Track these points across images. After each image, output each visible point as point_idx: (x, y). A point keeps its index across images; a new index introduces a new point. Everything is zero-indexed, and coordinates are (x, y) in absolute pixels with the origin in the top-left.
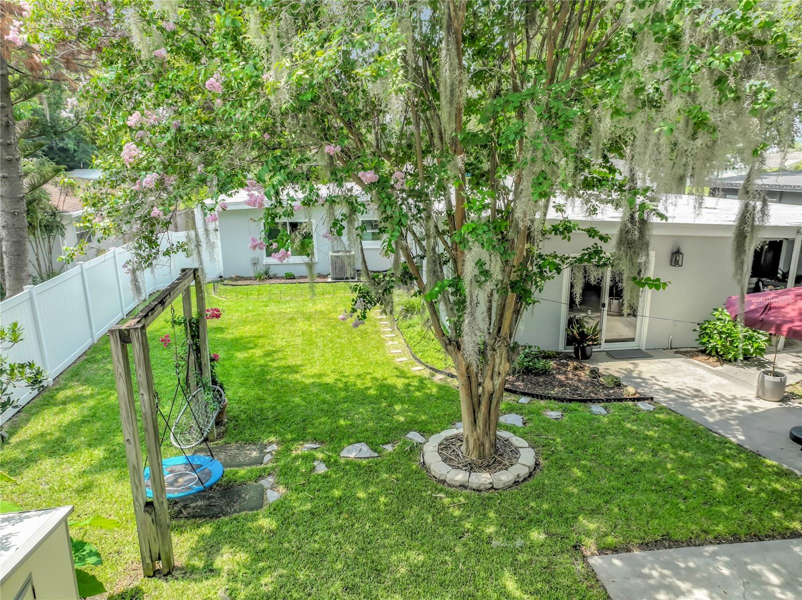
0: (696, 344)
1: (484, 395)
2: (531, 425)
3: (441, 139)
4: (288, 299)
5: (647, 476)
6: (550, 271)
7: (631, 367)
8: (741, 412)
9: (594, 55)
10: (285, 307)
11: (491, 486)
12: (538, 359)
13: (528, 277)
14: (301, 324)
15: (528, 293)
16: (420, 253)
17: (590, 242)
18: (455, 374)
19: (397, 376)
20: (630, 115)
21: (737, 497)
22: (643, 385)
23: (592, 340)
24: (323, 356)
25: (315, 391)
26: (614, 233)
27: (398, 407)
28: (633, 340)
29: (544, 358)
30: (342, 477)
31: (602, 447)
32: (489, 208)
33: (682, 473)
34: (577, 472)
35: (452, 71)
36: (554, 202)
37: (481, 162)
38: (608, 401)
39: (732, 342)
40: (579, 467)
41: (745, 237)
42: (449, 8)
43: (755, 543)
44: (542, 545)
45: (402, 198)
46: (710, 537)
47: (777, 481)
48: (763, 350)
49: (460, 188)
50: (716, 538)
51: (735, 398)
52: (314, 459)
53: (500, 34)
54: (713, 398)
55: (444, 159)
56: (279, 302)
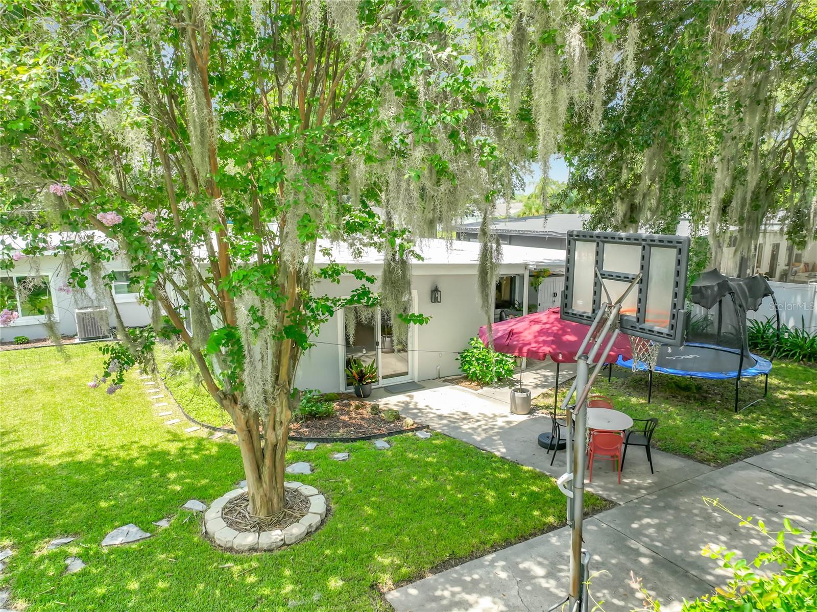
0: (459, 372)
1: (267, 447)
2: (319, 470)
3: (195, 181)
4: (20, 367)
5: (431, 501)
6: (323, 314)
7: (408, 399)
8: (501, 428)
9: (344, 106)
10: (17, 377)
11: (282, 543)
12: (321, 403)
13: (303, 321)
14: (40, 395)
15: (304, 338)
16: (183, 303)
17: (358, 284)
18: (235, 429)
19: (169, 441)
20: (382, 162)
21: (505, 504)
22: (420, 414)
23: (370, 378)
24: (72, 430)
25: (65, 473)
26: (379, 274)
27: (172, 475)
28: (407, 373)
29: (326, 401)
30: (106, 570)
31: (389, 479)
32: (255, 252)
33: (460, 492)
34: (368, 510)
35: (200, 110)
36: (320, 246)
37: (243, 207)
38: (390, 434)
39: (487, 367)
40: (368, 504)
41: (487, 273)
42: (191, 46)
43: (523, 544)
44: (340, 593)
45: (157, 245)
46: (488, 546)
47: (533, 484)
48: (511, 371)
49: (222, 233)
50: (492, 547)
51: (495, 416)
52: (66, 557)
53: (251, 79)
54: (478, 418)
55: (200, 203)
56: (8, 373)
